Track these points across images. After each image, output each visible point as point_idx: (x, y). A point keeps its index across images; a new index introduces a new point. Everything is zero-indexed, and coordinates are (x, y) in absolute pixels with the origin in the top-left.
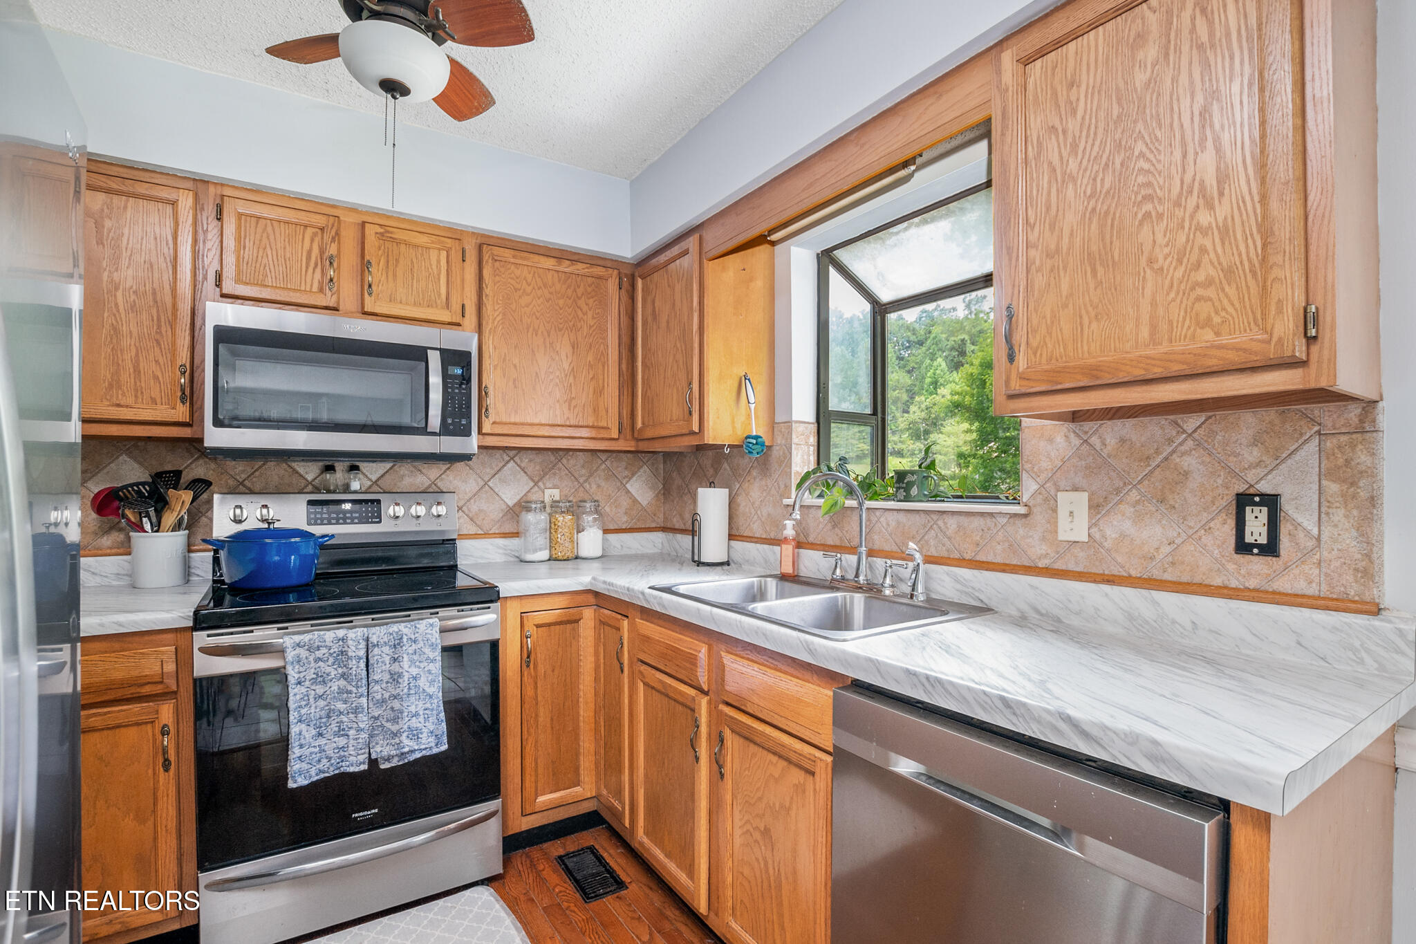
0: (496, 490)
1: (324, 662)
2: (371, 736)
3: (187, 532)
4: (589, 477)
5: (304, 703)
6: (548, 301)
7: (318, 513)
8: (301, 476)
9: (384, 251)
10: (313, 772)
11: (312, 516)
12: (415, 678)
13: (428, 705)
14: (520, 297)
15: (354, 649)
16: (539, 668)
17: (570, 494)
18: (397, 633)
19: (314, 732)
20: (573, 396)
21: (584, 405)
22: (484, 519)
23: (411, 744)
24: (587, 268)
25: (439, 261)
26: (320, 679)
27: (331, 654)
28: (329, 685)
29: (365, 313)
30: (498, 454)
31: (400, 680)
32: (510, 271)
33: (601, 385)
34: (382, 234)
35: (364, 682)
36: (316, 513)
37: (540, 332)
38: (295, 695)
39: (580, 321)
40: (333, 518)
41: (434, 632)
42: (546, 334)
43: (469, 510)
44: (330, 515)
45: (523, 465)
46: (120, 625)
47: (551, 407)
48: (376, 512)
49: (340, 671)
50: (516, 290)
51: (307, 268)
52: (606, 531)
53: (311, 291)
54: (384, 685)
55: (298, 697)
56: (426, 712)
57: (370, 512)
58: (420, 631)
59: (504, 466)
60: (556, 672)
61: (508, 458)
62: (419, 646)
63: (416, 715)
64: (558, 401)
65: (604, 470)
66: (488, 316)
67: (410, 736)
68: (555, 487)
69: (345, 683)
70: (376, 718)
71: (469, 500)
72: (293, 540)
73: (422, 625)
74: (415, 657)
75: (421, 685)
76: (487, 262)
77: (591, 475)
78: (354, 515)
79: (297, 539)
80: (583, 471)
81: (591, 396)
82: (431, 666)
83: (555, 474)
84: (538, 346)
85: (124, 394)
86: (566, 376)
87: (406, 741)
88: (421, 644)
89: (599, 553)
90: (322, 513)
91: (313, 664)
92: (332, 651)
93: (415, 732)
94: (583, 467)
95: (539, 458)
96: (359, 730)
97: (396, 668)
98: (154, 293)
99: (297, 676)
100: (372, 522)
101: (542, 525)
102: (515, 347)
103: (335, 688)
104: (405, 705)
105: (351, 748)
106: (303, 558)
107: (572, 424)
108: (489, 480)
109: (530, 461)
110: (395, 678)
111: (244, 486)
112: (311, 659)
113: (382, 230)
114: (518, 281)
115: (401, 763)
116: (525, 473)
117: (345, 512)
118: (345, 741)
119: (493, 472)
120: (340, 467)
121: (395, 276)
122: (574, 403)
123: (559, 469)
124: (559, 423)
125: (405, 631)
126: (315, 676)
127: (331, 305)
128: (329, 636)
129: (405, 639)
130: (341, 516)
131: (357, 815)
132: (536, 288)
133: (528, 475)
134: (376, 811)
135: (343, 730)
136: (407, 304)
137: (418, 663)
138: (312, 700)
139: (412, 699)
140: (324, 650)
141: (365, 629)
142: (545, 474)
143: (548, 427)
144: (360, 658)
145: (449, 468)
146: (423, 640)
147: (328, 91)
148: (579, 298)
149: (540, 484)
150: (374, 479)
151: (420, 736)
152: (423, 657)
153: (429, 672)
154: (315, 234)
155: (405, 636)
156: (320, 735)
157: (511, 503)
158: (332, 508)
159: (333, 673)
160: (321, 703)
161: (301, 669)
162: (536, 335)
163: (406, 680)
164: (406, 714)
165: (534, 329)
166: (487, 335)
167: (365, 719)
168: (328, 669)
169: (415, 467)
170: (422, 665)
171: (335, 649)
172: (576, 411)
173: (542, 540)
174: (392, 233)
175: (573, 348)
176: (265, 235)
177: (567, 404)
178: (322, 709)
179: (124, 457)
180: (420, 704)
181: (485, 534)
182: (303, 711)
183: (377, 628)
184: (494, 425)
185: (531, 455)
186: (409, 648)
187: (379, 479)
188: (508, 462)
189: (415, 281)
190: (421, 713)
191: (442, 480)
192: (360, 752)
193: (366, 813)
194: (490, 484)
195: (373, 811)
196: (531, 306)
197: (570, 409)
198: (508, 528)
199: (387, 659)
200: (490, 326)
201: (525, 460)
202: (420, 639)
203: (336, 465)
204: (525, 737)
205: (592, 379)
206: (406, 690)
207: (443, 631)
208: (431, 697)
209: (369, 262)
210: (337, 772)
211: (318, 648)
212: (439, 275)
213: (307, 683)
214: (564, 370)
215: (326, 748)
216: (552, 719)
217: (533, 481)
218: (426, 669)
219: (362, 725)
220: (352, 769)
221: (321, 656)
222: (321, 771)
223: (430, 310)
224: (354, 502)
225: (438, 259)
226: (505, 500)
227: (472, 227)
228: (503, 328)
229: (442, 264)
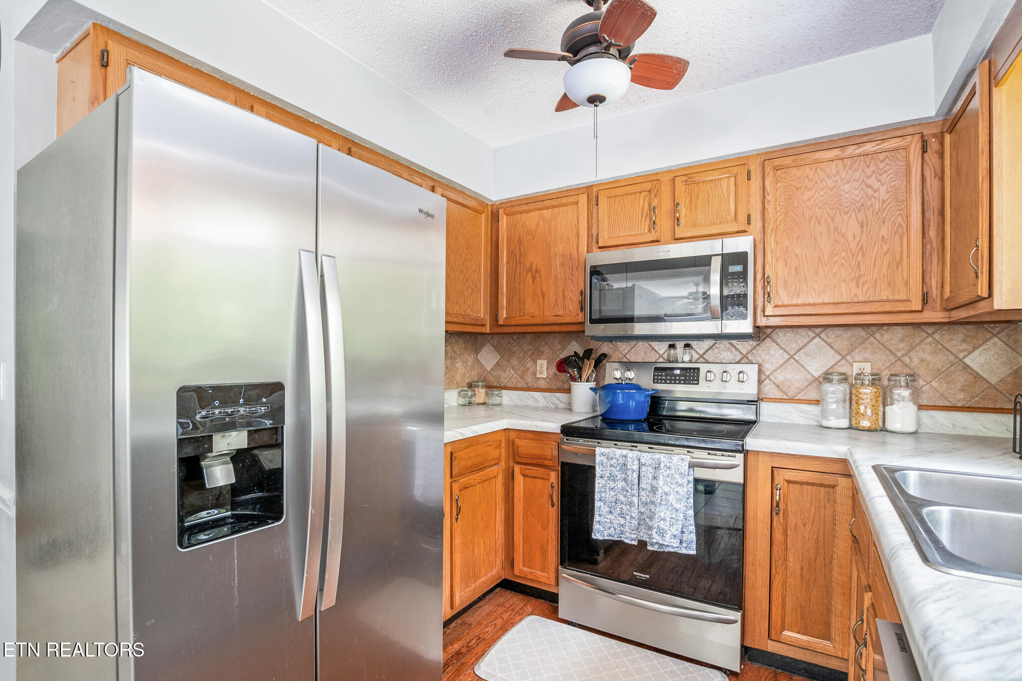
0: (802, 363)
1: (614, 467)
2: (639, 524)
3: (595, 383)
4: (909, 351)
5: (603, 490)
6: (831, 190)
7: (660, 375)
8: (656, 351)
9: (689, 192)
10: (606, 533)
11: (656, 377)
12: (666, 494)
13: (674, 516)
14: (802, 194)
15: (631, 464)
16: (789, 519)
17: (884, 367)
18: (658, 460)
19: (607, 509)
20: (861, 273)
21: (876, 281)
22: (789, 387)
23: (658, 538)
24: (877, 145)
25: (728, 187)
26: (612, 478)
27: (618, 464)
28: (617, 483)
29: (676, 239)
30: (803, 332)
31: (656, 493)
32: (792, 174)
33: (898, 258)
34: (686, 181)
35: (636, 487)
36: (658, 375)
37: (823, 221)
38: (599, 483)
39: (870, 200)
40: (668, 380)
41: (683, 465)
42: (830, 220)
43: (775, 378)
44: (666, 377)
45: (829, 341)
46: (537, 427)
47: (835, 287)
48: (696, 376)
49: (623, 476)
50: (797, 189)
51: (642, 219)
52: (921, 407)
53: (644, 233)
54: (647, 493)
55: (600, 485)
56: (672, 520)
57: (692, 376)
58: (674, 462)
59: (809, 342)
60: (808, 528)
61: (813, 335)
62: (672, 472)
63: (664, 519)
64: (844, 280)
65: (930, 344)
66: (770, 219)
67: (658, 533)
68: (865, 360)
69: (625, 484)
70: (642, 514)
71: (775, 370)
72: (631, 391)
73: (676, 458)
74: (668, 479)
75: (670, 500)
76: (768, 173)
77: (912, 348)
78: (681, 378)
79: (634, 391)
80: (902, 345)
81: (885, 270)
82: (679, 489)
83: (866, 348)
84: (821, 233)
85: (559, 310)
86: (853, 255)
87: (655, 535)
88: (673, 471)
89: (913, 429)
90: (661, 376)
91: (609, 468)
92: (619, 462)
93: (661, 531)
94: (901, 340)
95: (846, 334)
96: (632, 517)
97: (654, 483)
98: (571, 255)
99: (601, 472)
100: (693, 384)
101: (840, 396)
102: (797, 239)
103: (620, 486)
104: (657, 510)
105: (627, 527)
106: (638, 402)
107: (860, 300)
108: (795, 354)
109: (837, 336)
110: (654, 490)
111: (626, 358)
112: (608, 464)
113: (686, 178)
114: (799, 180)
115: (659, 550)
116: (832, 347)
117: (676, 375)
118: (624, 522)
119: (797, 347)
120: (680, 345)
121: (696, 207)
122: (862, 280)
123: (871, 344)
124: (845, 301)
125: (663, 459)
126: (609, 475)
127: (655, 239)
128: (618, 452)
129: (662, 465)
130: (673, 378)
131: (636, 574)
132: (819, 181)
133: (834, 349)
134: (648, 577)
135: (623, 514)
136: (705, 226)
137: (669, 484)
138: (607, 490)
139: (663, 507)
140: (615, 461)
141: (639, 453)
142: (855, 348)
143: (831, 306)
144: (634, 471)
145: (758, 345)
146: (675, 469)
147: (644, 101)
148: (869, 177)
149: (849, 358)
150: (701, 352)
151: (665, 535)
152: (674, 481)
153: (677, 493)
154: (646, 196)
155: (662, 463)
156: (611, 512)
157: (816, 375)
158: (668, 372)
159: (619, 476)
160: (612, 493)
161: (603, 469)
162: (819, 224)
163: (660, 493)
164: (657, 517)
165: (816, 220)
166: (769, 234)
167: (636, 511)
168: (617, 473)
169: (732, 344)
170: (673, 486)
171: (621, 461)
172: (865, 289)
173: (843, 410)
174: (693, 178)
175: (862, 227)
176: (619, 206)
177: (855, 281)
178: (613, 497)
179: (574, 342)
180: (668, 513)
181: (790, 399)
182: (603, 495)
183: (647, 454)
184: (776, 309)
185: (839, 332)
186: (663, 472)
187: (704, 353)
188: (813, 338)
189: (710, 207)
190: (668, 519)
191: (753, 354)
192: (632, 532)
193: (642, 575)
194: (796, 357)
195: (646, 576)
196: (813, 200)
197: (857, 286)
198: (813, 395)
199: (650, 476)
200: (771, 226)
201: (831, 335)
202: (673, 467)
203: (677, 343)
204: (773, 573)
205: (885, 253)
206: (659, 500)
207: (692, 466)
208: (677, 510)
209: (678, 204)
210: (619, 539)
211: (612, 458)
212: (729, 198)
213: (606, 479)
214: (851, 250)
215: (614, 522)
216: (802, 568)
217: (840, 354)
218: (675, 490)
219: (634, 515)
220: (627, 541)
221: (613, 464)
222: (610, 535)
223: (722, 226)
224: (681, 369)
225: (727, 186)
226: (811, 371)
227: (754, 150)
228: (785, 225)
229: (731, 188)
